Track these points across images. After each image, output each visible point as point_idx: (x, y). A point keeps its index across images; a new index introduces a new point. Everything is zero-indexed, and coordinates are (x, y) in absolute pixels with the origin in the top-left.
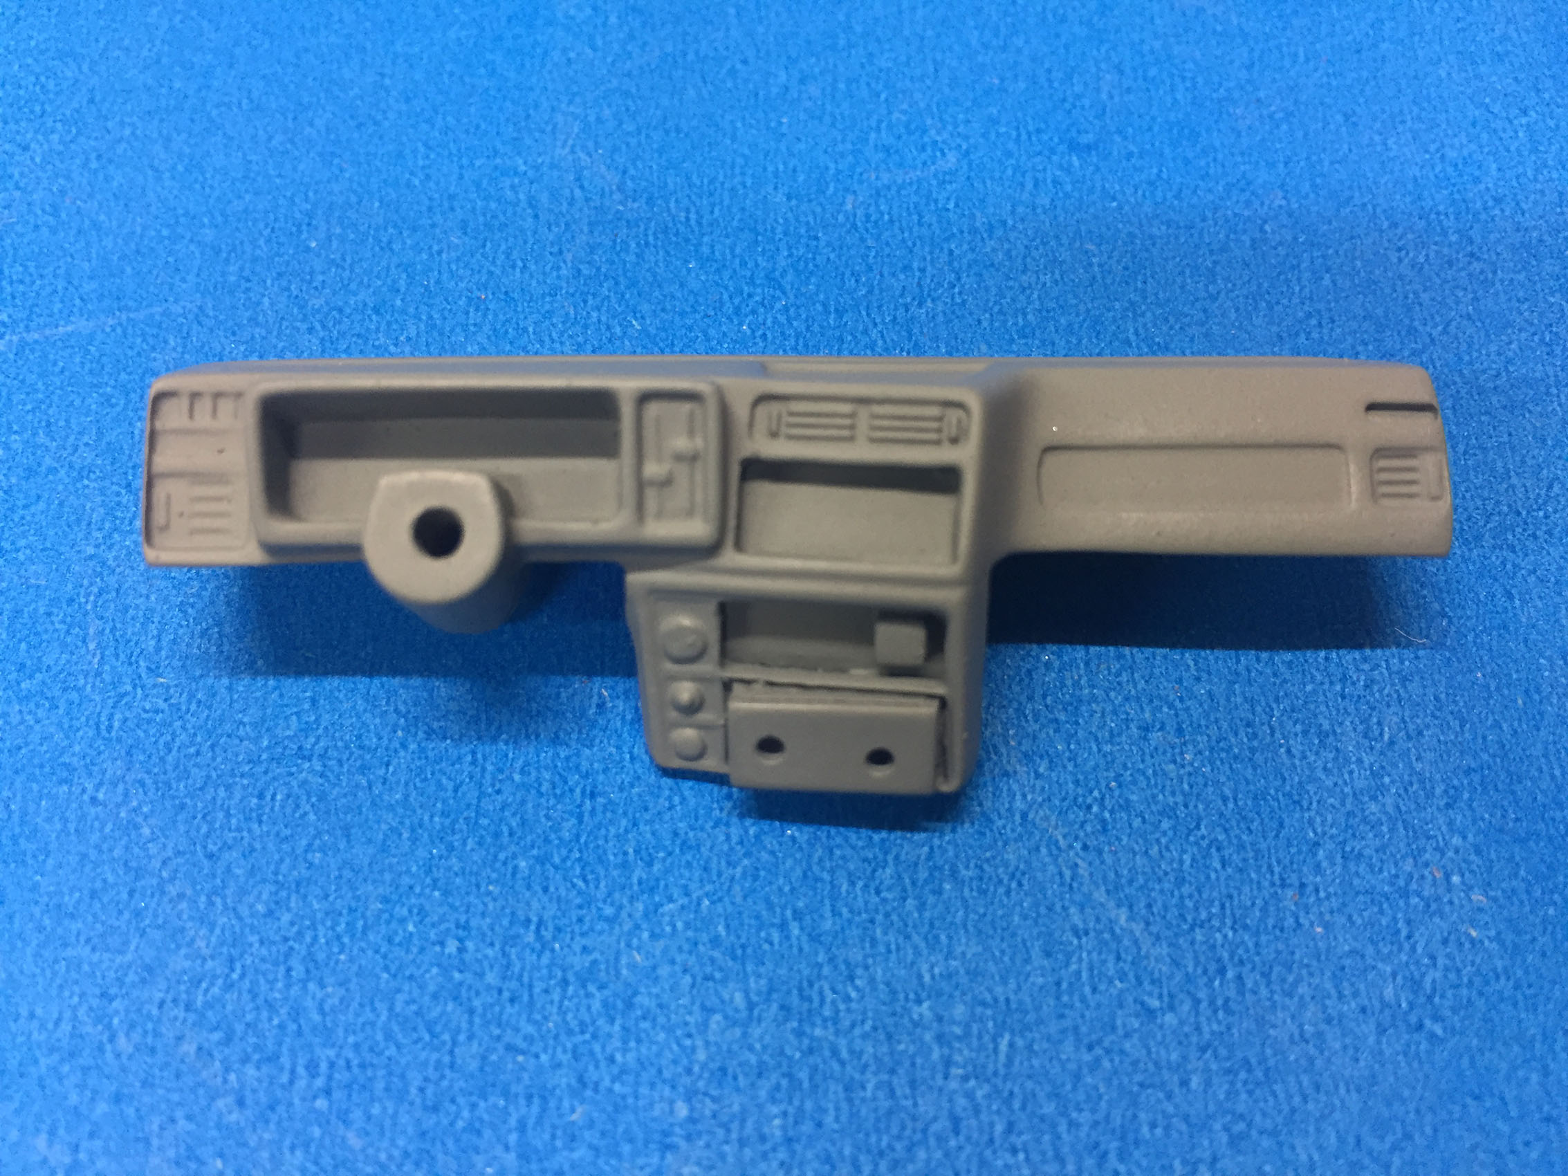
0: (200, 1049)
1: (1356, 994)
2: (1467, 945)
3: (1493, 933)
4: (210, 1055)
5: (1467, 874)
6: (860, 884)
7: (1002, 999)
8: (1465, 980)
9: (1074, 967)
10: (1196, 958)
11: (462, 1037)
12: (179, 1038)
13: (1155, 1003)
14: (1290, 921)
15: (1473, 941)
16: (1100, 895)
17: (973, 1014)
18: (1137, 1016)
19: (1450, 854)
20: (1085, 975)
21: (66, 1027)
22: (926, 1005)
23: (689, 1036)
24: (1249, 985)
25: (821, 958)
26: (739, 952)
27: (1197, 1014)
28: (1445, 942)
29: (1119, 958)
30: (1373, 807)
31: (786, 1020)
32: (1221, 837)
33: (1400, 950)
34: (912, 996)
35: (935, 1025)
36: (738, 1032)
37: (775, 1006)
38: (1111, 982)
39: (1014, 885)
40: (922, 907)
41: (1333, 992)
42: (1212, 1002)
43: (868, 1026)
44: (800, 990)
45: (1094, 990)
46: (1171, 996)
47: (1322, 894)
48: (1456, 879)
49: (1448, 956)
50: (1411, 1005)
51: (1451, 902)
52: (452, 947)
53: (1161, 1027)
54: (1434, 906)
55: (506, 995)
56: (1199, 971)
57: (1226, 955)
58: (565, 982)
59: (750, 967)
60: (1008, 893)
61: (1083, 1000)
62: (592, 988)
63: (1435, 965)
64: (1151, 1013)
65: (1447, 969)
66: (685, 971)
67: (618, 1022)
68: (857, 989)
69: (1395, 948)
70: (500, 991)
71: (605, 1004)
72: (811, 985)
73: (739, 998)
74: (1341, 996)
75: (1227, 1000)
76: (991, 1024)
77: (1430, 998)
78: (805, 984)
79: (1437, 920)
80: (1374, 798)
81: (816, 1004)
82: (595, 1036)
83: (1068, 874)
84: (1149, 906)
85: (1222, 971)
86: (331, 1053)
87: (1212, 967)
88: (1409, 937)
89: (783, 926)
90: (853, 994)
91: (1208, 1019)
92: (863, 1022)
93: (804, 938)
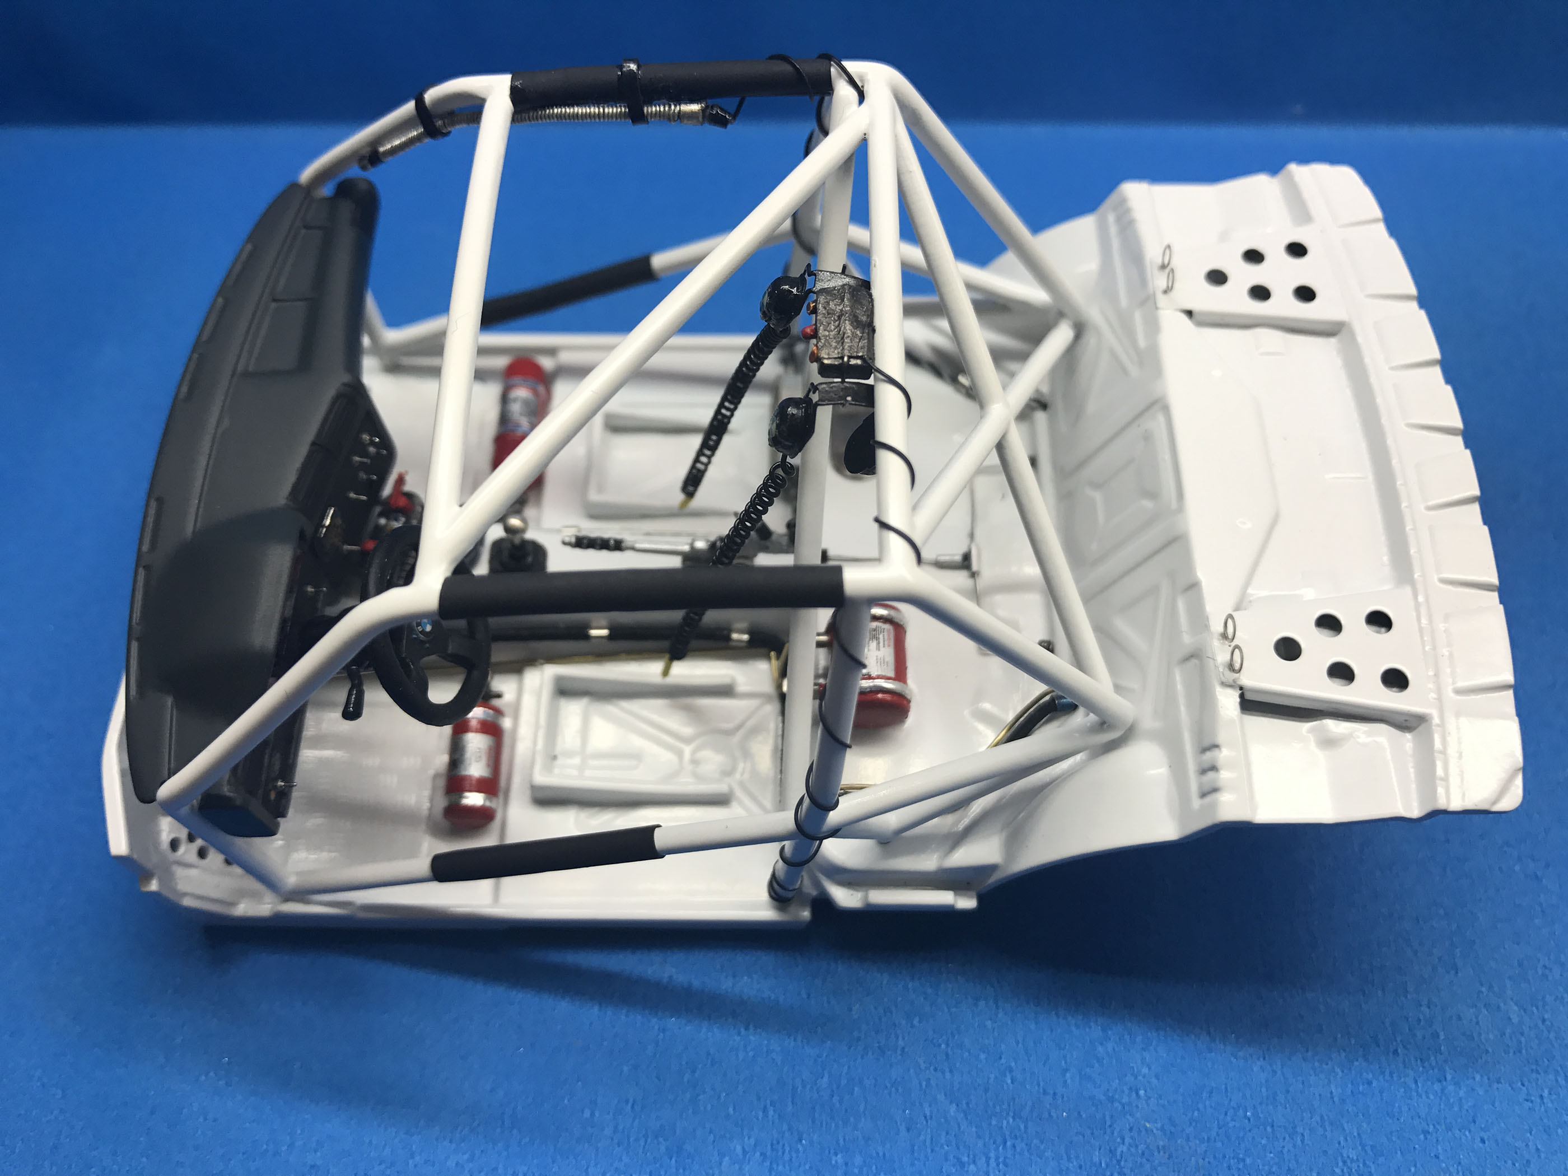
0: (457, 1164)
1: (1077, 1157)
2: (1144, 1132)
3: (1159, 1125)
4: (463, 1167)
5: (1148, 1090)
6: (808, 1087)
7: (881, 1154)
8: (1140, 1152)
9: (922, 1137)
10: (990, 1134)
11: (592, 1163)
12: (447, 1158)
13: (965, 1159)
14: (1046, 1115)
15: (1146, 1129)
16: (941, 1097)
17: (865, 1162)
18: (954, 1165)
19: (1140, 1078)
20: (928, 1143)
21: (388, 1150)
22: (839, 1156)
23: (711, 1168)
24: (1018, 1150)
25: (785, 1127)
26: (740, 1122)
27: (988, 1165)
28: (1131, 1129)
29: (947, 1134)
30: (1100, 1049)
31: (764, 1161)
32: (1013, 1064)
33: (1105, 1133)
34: (832, 1151)
35: (844, 1167)
36: (737, 1166)
37: (758, 1154)
38: (942, 1146)
39: (893, 1089)
40: (841, 1101)
41: (1065, 1157)
42: (997, 1158)
43: (807, 1167)
44: (772, 1145)
45: (932, 1151)
46: (974, 1156)
47: (1065, 1099)
48: (1142, 1092)
49: (1132, 1138)
50: (1107, 1165)
51: (1137, 1106)
52: (587, 1114)
53: (968, 1171)
54: (1127, 1108)
55: (616, 1141)
56: (992, 1141)
57: (1007, 1133)
58: (646, 1136)
59: (745, 1132)
60: (890, 1094)
61: (926, 1156)
62: (661, 1139)
63: (1123, 1143)
64: (962, 1165)
65: (1130, 1145)
66: (711, 1132)
67: (673, 1160)
68: (802, 1145)
69: (1102, 1132)
70: (612, 1139)
71: (667, 1149)
72: (778, 1143)
73: (739, 1148)
74: (1069, 1159)
75: (1005, 1158)
76: (874, 1167)
77: (1119, 1162)
78: (775, 1142)
79: (1128, 1117)
80: (1102, 1044)
81: (780, 1153)
82: (661, 1166)
83: (924, 1083)
84: (968, 1104)
85: (1005, 1142)
86: (525, 1169)
87: (999, 1140)
88: (1110, 1126)
89: (765, 1110)
90: (801, 1149)
91: (994, 1168)
92: (805, 1164)
93: (776, 1116)
